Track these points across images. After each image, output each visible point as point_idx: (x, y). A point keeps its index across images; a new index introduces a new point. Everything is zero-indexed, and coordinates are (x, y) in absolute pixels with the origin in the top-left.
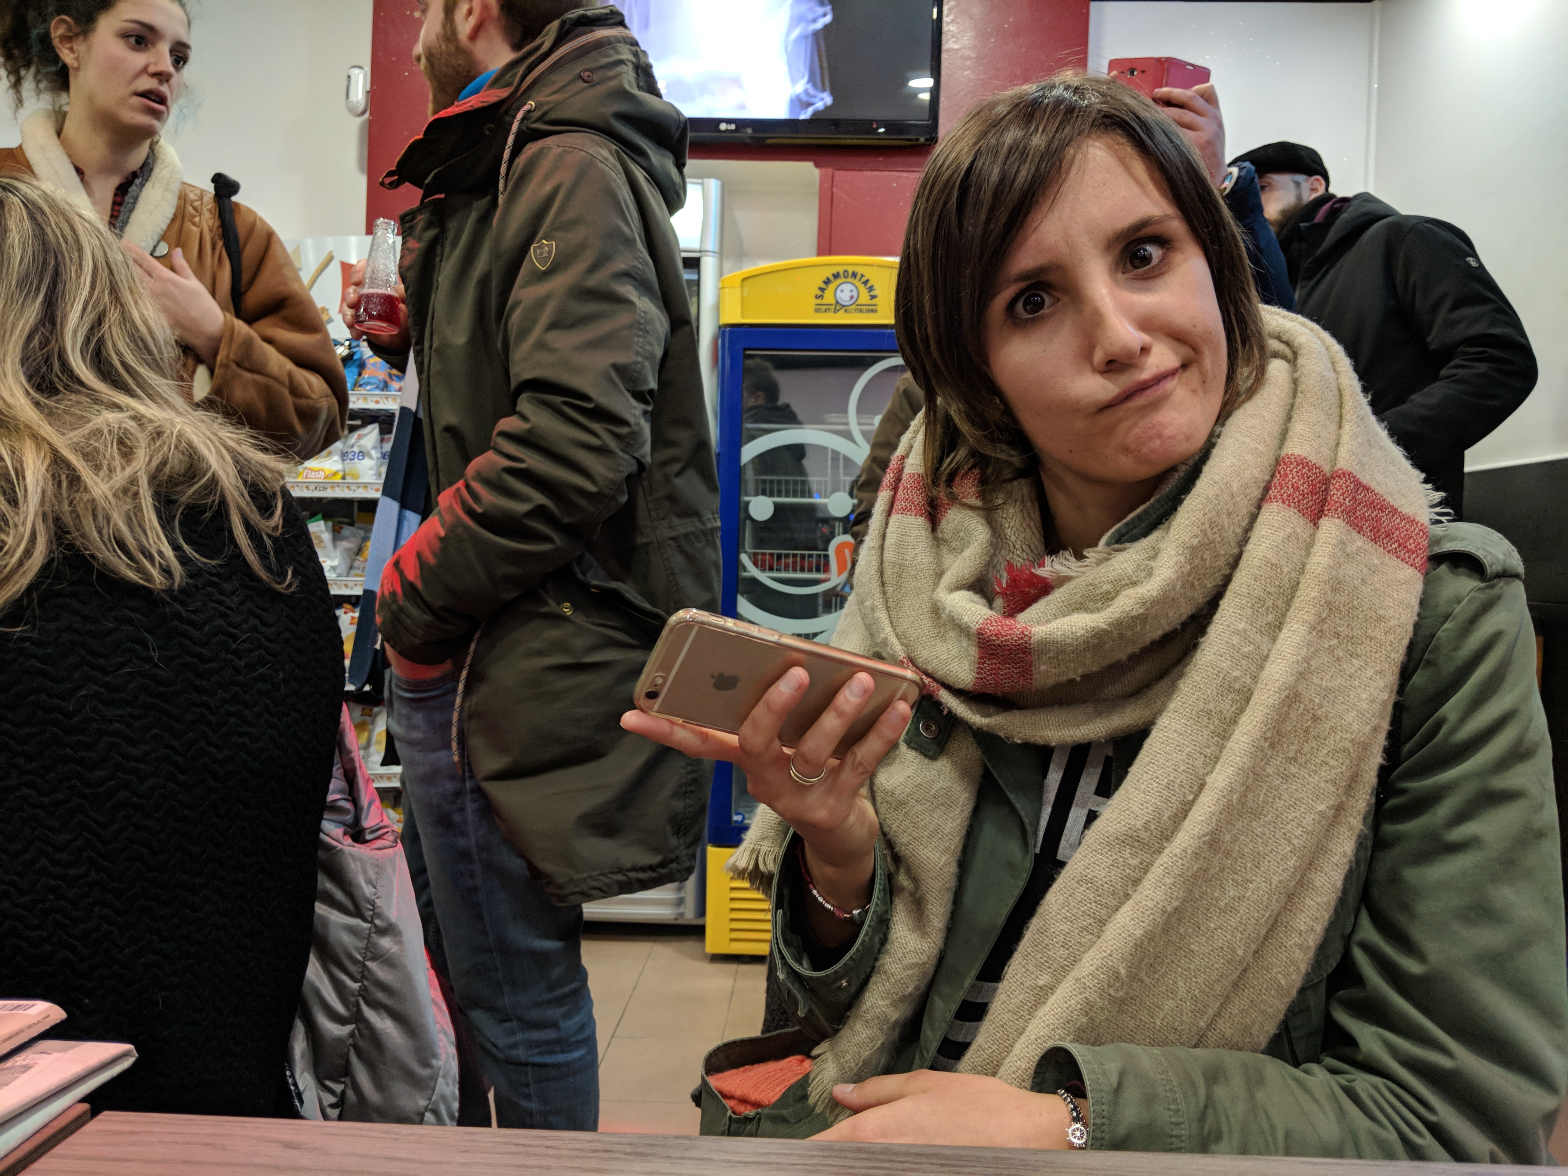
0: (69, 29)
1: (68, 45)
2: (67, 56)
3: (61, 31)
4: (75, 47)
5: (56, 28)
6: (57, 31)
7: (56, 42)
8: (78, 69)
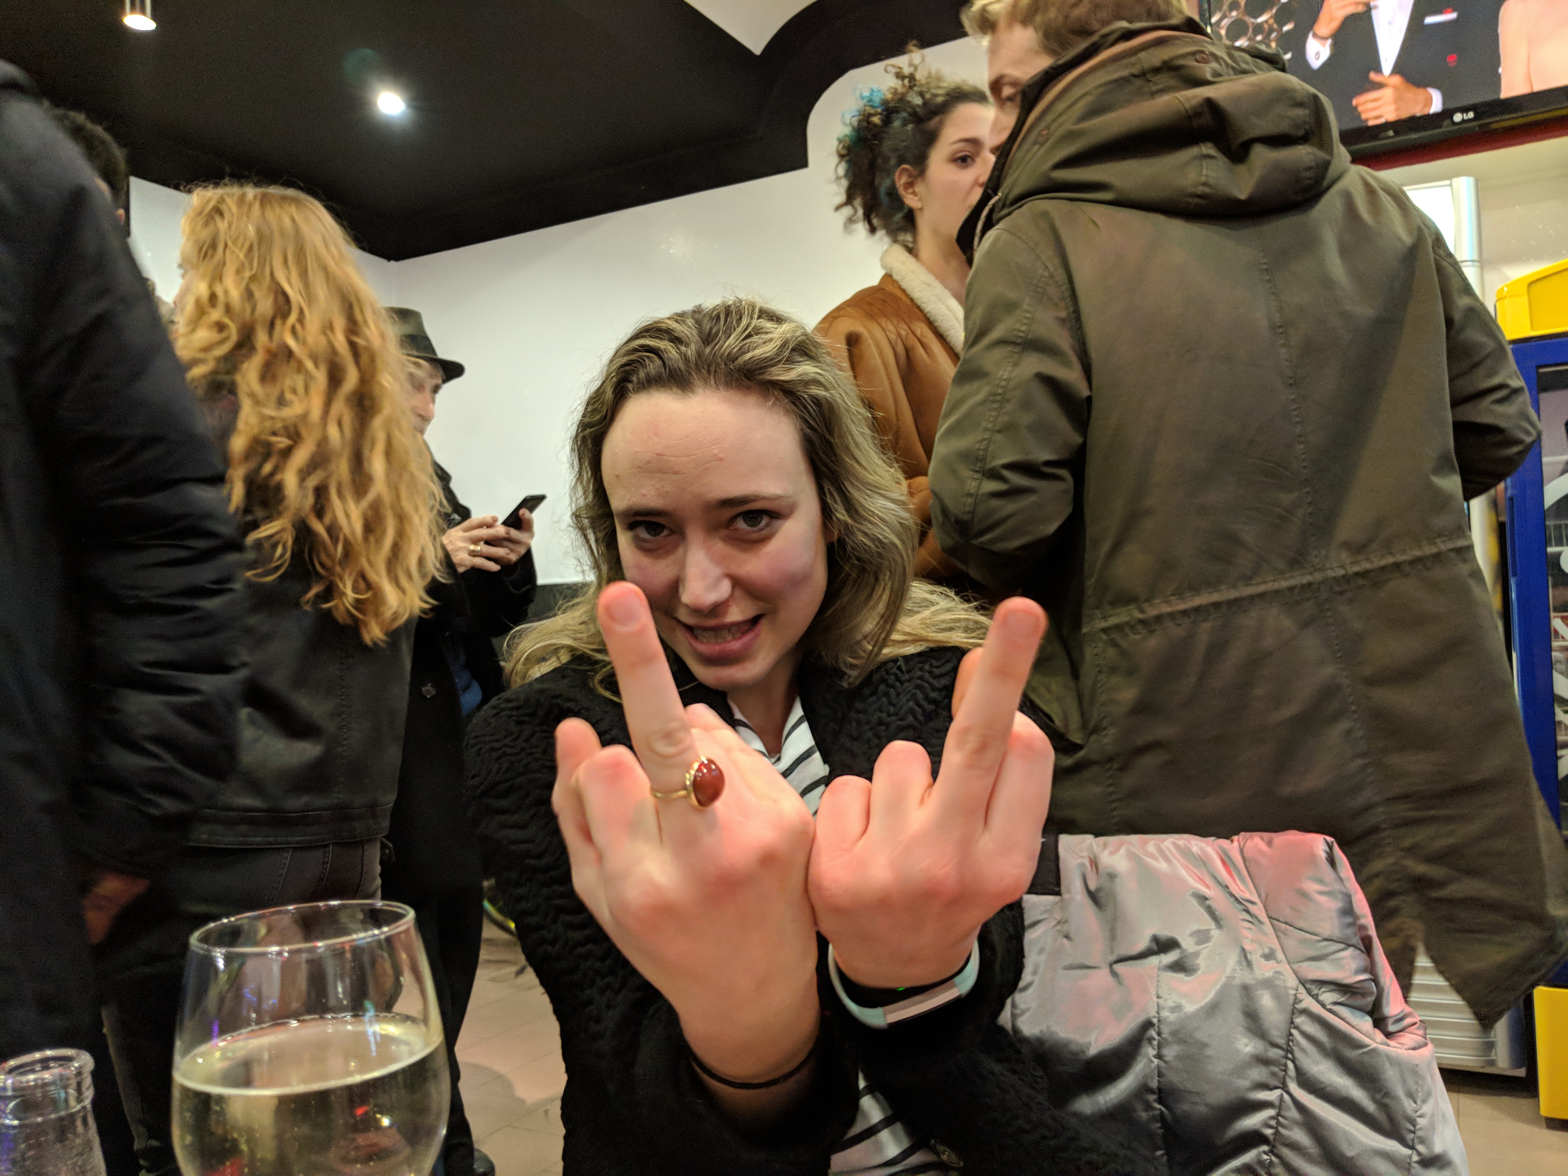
0: (910, 176)
1: (910, 191)
2: (910, 201)
3: (904, 179)
4: (917, 189)
5: (900, 178)
6: (901, 181)
7: (901, 191)
8: (921, 209)
